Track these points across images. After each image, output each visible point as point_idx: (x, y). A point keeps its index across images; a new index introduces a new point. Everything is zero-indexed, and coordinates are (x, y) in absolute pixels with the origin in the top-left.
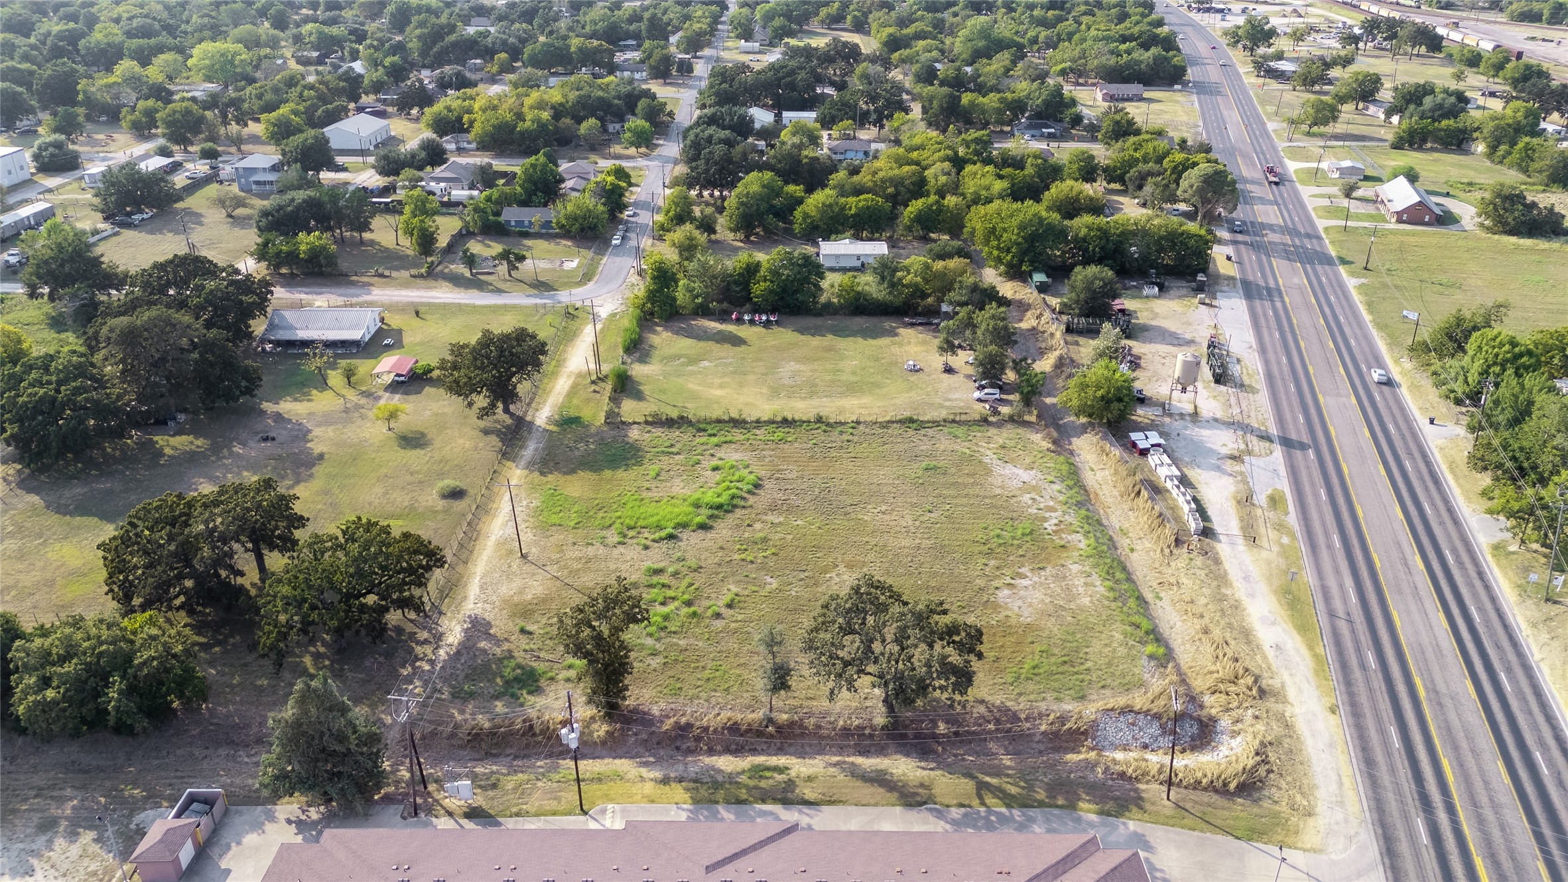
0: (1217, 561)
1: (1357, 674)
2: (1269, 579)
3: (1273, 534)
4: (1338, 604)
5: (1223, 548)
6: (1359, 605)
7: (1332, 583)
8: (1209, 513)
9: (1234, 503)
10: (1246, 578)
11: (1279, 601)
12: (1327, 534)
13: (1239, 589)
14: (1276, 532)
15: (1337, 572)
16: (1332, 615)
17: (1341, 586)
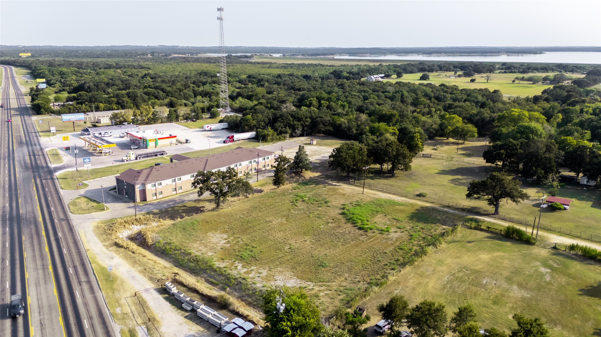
0: (151, 279)
1: (78, 264)
2: (122, 282)
3: (127, 309)
4: (85, 287)
5: (151, 285)
6: (74, 291)
7: (89, 296)
8: (168, 303)
9: (157, 318)
10: (133, 277)
11: (115, 275)
12: (92, 326)
13: (135, 272)
14: (125, 312)
15: (86, 304)
16: (89, 282)
17: (83, 296)
